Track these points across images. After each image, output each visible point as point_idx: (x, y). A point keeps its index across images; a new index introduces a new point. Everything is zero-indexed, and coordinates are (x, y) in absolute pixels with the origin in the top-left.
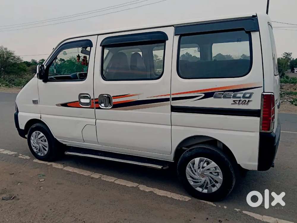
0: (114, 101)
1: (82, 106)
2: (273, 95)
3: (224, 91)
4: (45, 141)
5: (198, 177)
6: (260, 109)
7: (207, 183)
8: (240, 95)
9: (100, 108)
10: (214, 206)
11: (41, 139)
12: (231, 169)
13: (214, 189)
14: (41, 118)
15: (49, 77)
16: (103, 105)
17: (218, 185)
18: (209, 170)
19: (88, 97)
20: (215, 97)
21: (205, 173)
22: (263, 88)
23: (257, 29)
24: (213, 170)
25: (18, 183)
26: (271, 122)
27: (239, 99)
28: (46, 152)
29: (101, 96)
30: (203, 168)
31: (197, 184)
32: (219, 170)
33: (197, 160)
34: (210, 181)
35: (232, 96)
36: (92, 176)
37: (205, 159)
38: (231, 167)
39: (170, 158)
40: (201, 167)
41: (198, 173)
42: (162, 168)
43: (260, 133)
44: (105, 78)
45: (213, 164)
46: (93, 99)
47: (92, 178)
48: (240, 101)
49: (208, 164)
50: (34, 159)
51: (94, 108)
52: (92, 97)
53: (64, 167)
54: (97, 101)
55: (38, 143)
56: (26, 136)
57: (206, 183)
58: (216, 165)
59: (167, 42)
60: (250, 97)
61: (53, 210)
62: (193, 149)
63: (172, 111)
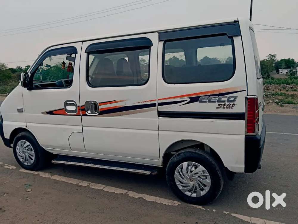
0: (101, 107)
1: (67, 113)
2: (256, 98)
3: (209, 96)
4: (31, 150)
5: (187, 181)
6: (244, 112)
7: (196, 187)
9: (86, 115)
10: (203, 210)
11: (27, 148)
12: (218, 173)
13: (203, 193)
14: (26, 127)
15: (34, 85)
16: (89, 112)
17: (207, 189)
18: (197, 173)
19: (74, 104)
20: (201, 102)
21: (193, 177)
22: (246, 91)
23: (239, 34)
24: (201, 174)
25: (4, 194)
26: (256, 125)
27: (224, 103)
28: (32, 162)
29: (88, 102)
30: (191, 172)
31: (186, 188)
32: (207, 174)
33: (185, 164)
34: (199, 184)
35: (217, 100)
36: (80, 184)
37: (192, 163)
38: (218, 170)
39: (159, 163)
40: (189, 171)
41: (186, 177)
42: (151, 173)
43: (245, 135)
44: (90, 85)
45: (201, 168)
46: (79, 106)
47: (81, 186)
48: (224, 104)
49: (196, 168)
50: (20, 169)
51: (80, 115)
52: (78, 105)
53: (51, 176)
54: (83, 108)
55: (24, 152)
56: (12, 145)
57: (194, 187)
58: (204, 169)
59: (152, 47)
60: (234, 101)
61: (40, 221)
62: (181, 153)
63: (159, 116)
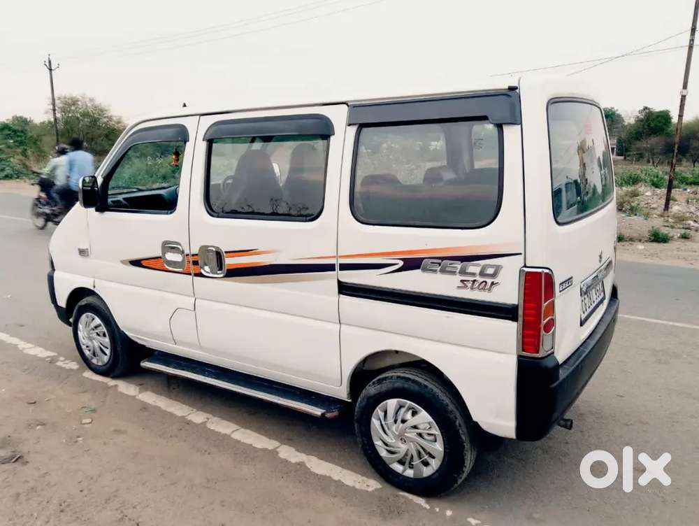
0: (230, 262)
1: (167, 267)
2: (546, 274)
3: (443, 259)
4: (104, 335)
5: (394, 441)
6: (517, 303)
7: (412, 457)
8: (474, 268)
9: (200, 275)
10: (425, 508)
11: (97, 331)
12: (460, 432)
13: (427, 472)
14: (94, 287)
15: (109, 200)
16: (207, 268)
17: (435, 464)
18: (415, 427)
19: (178, 248)
20: (425, 270)
21: (406, 434)
22: (523, 255)
23: (516, 120)
24: (425, 429)
25: (38, 425)
26: (541, 335)
27: (473, 279)
28: (106, 359)
29: (204, 249)
30: (403, 421)
31: (393, 456)
32: (436, 431)
33: (392, 403)
34: (419, 453)
35: (458, 271)
36: (189, 418)
37: (406, 403)
38: (460, 425)
39: (341, 392)
40: (399, 420)
41: (393, 432)
42: (323, 414)
43: (519, 356)
44: (211, 211)
45: (424, 417)
46: (187, 255)
47: (189, 423)
48: (474, 281)
49: (414, 413)
50: (84, 372)
51: (190, 274)
52: (187, 251)
53: (140, 393)
54: (195, 258)
55: (91, 339)
56: (71, 320)
57: (410, 456)
58: (430, 419)
59: (332, 138)
60: (494, 275)
61: (85, 492)
62: (385, 379)
63: (340, 292)
